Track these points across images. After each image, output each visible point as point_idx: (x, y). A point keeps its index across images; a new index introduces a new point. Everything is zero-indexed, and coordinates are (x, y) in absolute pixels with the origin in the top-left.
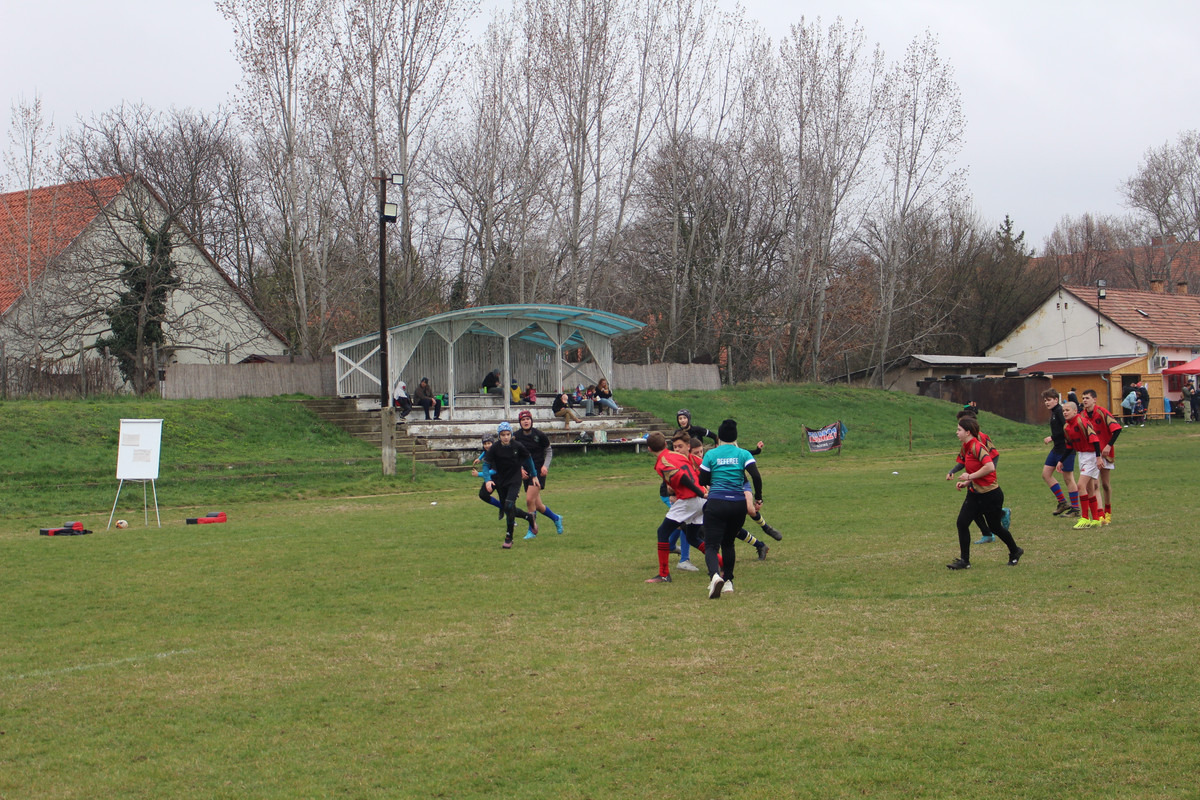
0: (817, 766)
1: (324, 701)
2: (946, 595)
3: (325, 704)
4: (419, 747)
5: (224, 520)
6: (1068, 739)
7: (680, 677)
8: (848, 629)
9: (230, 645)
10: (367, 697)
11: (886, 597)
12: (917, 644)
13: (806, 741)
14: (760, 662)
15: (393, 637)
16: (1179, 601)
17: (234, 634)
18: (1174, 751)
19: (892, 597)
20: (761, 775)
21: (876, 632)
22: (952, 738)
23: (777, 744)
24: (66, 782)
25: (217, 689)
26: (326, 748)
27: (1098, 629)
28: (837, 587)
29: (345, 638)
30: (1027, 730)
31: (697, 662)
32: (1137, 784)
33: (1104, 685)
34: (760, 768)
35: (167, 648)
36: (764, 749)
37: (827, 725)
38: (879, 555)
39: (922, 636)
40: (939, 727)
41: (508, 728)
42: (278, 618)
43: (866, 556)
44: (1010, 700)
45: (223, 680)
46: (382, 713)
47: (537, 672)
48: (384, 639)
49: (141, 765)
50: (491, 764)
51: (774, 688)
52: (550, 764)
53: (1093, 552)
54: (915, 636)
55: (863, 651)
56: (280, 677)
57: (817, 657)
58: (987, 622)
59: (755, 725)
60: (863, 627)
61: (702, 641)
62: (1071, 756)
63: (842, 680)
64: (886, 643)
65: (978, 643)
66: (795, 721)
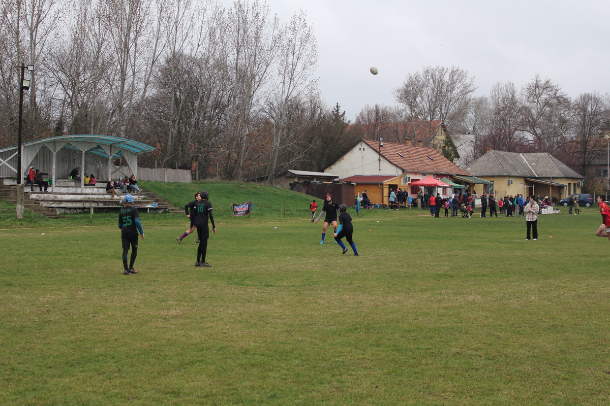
0: (225, 358)
2: (293, 286)
4: (39, 347)
6: (340, 349)
7: (165, 319)
8: (246, 300)
10: (13, 324)
11: (265, 286)
12: (277, 307)
13: (221, 348)
14: (203, 313)
15: (24, 297)
16: (399, 292)
18: (384, 354)
19: (268, 286)
20: (200, 361)
21: (259, 301)
22: (288, 348)
23: (208, 349)
27: (361, 303)
28: (242, 281)
30: (322, 345)
31: (173, 312)
32: (366, 367)
33: (359, 327)
34: (200, 358)
36: (202, 350)
37: (232, 341)
38: (264, 266)
39: (280, 304)
40: (283, 343)
41: (82, 339)
43: (257, 267)
44: (316, 332)
46: (20, 331)
47: (96, 315)
48: (20, 298)
50: (74, 355)
51: (209, 324)
52: (102, 355)
53: (364, 269)
54: (276, 303)
55: (252, 309)
57: (230, 311)
58: (311, 298)
59: (199, 340)
60: (253, 299)
61: (176, 303)
62: (340, 356)
63: (240, 322)
64: (263, 306)
65: (305, 307)
66: (217, 339)
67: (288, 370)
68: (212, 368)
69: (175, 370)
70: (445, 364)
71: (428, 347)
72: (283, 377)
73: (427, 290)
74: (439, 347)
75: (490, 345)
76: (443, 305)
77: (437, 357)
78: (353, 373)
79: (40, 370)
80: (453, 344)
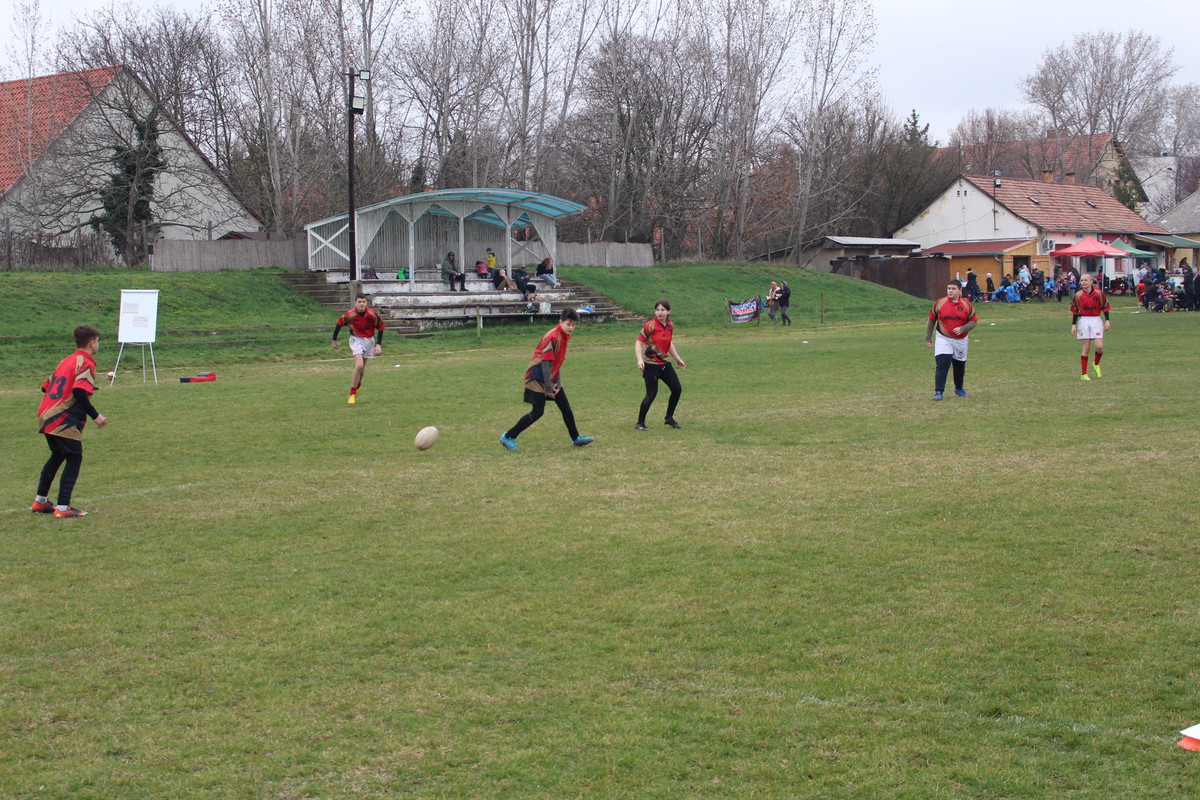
0: (709, 564)
1: (321, 520)
2: (832, 443)
3: (321, 523)
4: (400, 553)
5: (214, 379)
6: (905, 546)
7: (608, 503)
8: (747, 468)
9: (237, 479)
10: (356, 517)
11: (782, 444)
12: (800, 480)
13: (703, 548)
14: (673, 492)
15: (372, 474)
16: (1020, 448)
17: (238, 471)
18: (983, 553)
19: (786, 444)
20: (666, 571)
21: (769, 471)
22: (816, 546)
23: (682, 550)
24: (125, 576)
25: (232, 512)
26: (326, 553)
27: (949, 469)
28: (743, 436)
29: (331, 473)
30: (874, 539)
31: (621, 492)
33: (941, 509)
34: (666, 566)
35: (184, 481)
36: (671, 553)
37: (721, 537)
38: (781, 410)
39: (806, 474)
40: (807, 539)
41: (469, 539)
42: (274, 458)
43: (769, 412)
44: (866, 520)
45: (236, 505)
46: (368, 529)
47: (492, 500)
48: (365, 475)
49: (182, 565)
50: (458, 564)
51: (686, 510)
52: (504, 564)
53: (960, 409)
54: (800, 473)
55: (757, 484)
56: (282, 503)
57: (719, 488)
58: (861, 464)
59: (665, 537)
60: (759, 467)
61: (627, 476)
62: (904, 558)
63: (737, 506)
64: (777, 479)
65: (850, 479)
66: (696, 534)
67: (814, 582)
68: (686, 581)
69: (624, 586)
70: (1088, 567)
71: (1061, 540)
72: (804, 593)
73: (1070, 444)
74: (1079, 539)
75: (1171, 534)
76: (1096, 468)
77: (1074, 556)
78: (925, 584)
79: (404, 588)
80: (1105, 534)
